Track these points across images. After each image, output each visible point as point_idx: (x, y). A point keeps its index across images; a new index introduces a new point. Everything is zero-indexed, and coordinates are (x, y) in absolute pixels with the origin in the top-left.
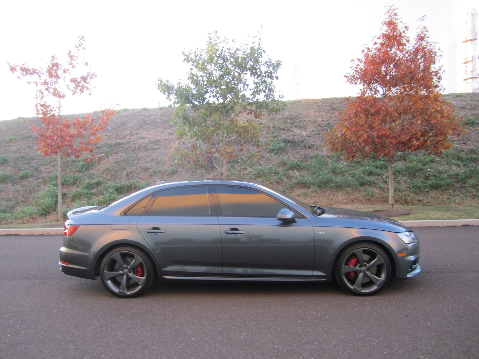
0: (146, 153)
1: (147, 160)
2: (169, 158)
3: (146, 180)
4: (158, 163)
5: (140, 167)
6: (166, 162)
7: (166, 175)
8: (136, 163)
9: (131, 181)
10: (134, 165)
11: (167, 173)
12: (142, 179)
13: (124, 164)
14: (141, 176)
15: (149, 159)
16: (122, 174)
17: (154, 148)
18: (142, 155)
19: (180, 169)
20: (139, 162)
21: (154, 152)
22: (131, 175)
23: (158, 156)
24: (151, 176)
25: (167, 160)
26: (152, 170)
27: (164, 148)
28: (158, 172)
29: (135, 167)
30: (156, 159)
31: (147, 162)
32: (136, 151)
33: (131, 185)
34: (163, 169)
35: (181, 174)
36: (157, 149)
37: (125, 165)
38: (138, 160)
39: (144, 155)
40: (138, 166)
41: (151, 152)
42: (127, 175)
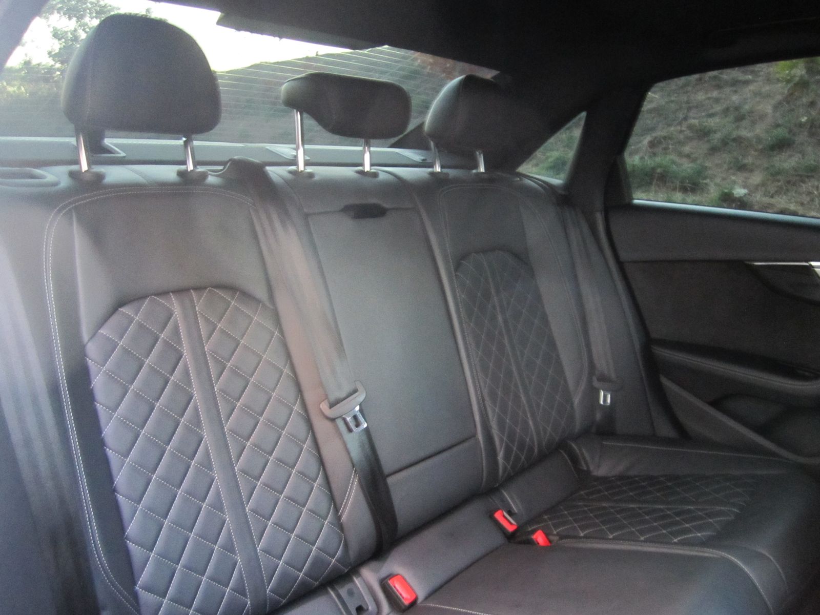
0: (715, 94)
1: (711, 111)
2: (776, 107)
3: (698, 162)
4: (740, 118)
5: (690, 127)
6: (762, 117)
7: (756, 150)
8: (681, 115)
9: (658, 159)
10: (675, 123)
11: (760, 147)
12: (688, 156)
13: (653, 118)
14: (687, 149)
15: (718, 108)
16: (640, 142)
17: (740, 81)
18: (703, 97)
19: (802, 137)
20: (691, 114)
21: (736, 92)
22: (664, 146)
23: (745, 99)
24: (714, 150)
25: (769, 109)
26: (718, 136)
27: (768, 80)
28: (734, 140)
29: (679, 128)
30: (737, 109)
31: (711, 116)
32: (690, 88)
33: (653, 169)
34: (750, 135)
35: (800, 152)
36: (747, 83)
37: (655, 121)
38: (689, 109)
39: (709, 98)
40: (685, 125)
41: (728, 90)
42: (652, 144)
